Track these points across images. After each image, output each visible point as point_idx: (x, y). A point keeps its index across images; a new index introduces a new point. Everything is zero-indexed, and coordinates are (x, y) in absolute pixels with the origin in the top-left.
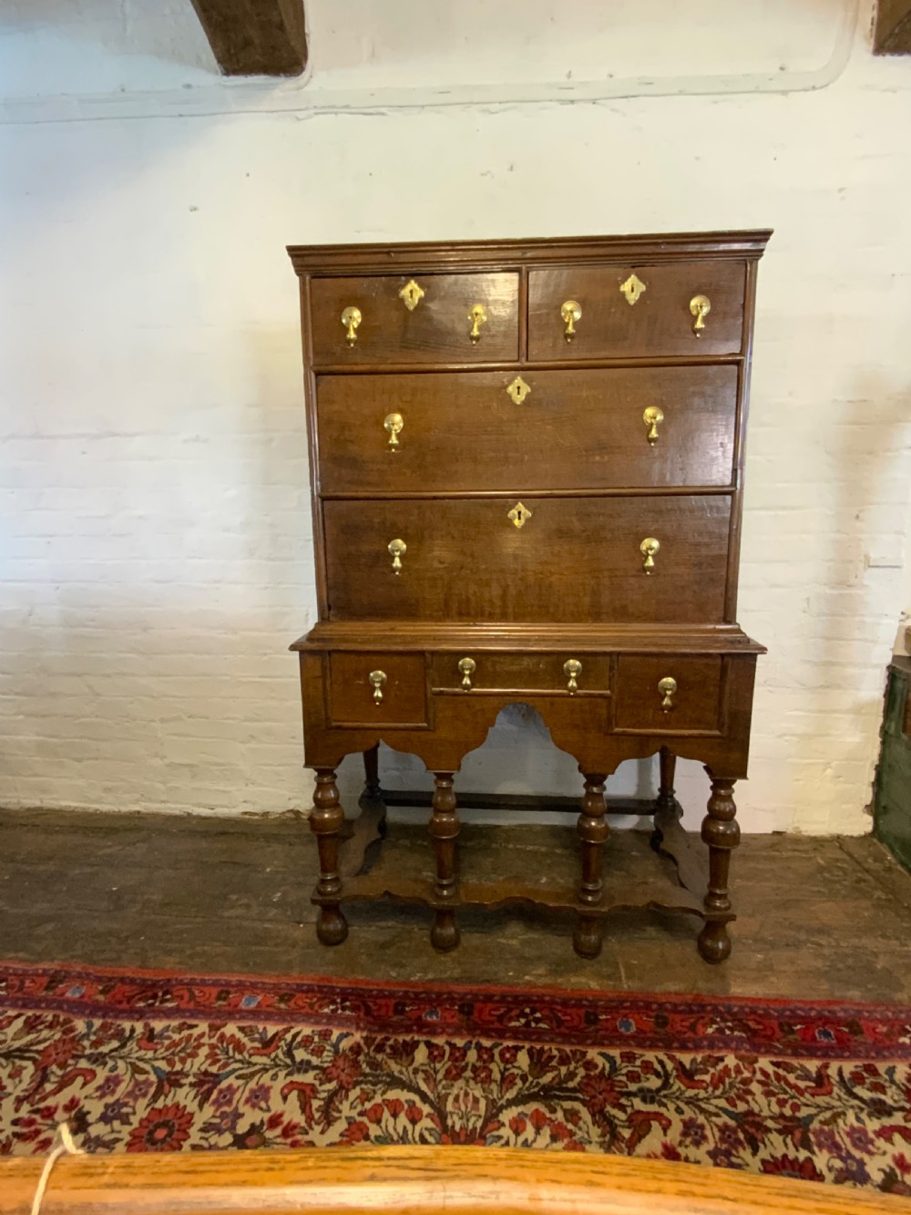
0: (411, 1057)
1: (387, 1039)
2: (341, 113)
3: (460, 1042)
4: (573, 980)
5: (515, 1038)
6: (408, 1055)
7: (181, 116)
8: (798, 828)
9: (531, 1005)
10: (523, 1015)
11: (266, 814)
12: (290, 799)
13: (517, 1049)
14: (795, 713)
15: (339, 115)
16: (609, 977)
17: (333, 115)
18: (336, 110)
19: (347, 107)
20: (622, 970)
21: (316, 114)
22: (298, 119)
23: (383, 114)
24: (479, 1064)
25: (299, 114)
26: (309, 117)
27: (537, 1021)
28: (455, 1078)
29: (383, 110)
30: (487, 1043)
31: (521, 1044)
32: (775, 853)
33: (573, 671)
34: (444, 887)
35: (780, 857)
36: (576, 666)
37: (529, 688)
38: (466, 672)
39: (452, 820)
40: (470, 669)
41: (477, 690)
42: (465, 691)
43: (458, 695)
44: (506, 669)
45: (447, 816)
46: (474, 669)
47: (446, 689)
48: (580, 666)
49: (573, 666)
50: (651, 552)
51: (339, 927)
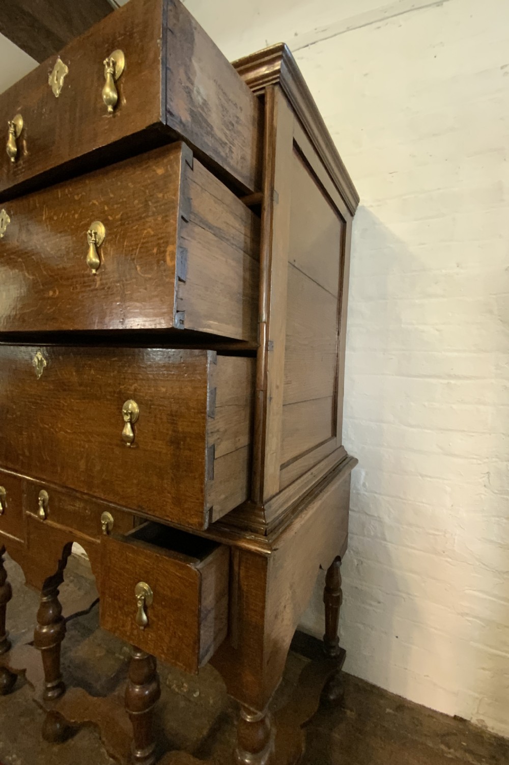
8: (483, 721)
32: (443, 747)
33: (104, 524)
34: (48, 689)
35: (445, 755)
36: (109, 519)
37: (80, 531)
38: (40, 503)
39: (52, 631)
40: (44, 501)
41: (49, 522)
42: (42, 521)
43: (39, 522)
44: (66, 507)
45: (47, 628)
46: (47, 502)
47: (32, 514)
48: (112, 519)
49: (106, 518)
50: (127, 418)
51: (5, 681)
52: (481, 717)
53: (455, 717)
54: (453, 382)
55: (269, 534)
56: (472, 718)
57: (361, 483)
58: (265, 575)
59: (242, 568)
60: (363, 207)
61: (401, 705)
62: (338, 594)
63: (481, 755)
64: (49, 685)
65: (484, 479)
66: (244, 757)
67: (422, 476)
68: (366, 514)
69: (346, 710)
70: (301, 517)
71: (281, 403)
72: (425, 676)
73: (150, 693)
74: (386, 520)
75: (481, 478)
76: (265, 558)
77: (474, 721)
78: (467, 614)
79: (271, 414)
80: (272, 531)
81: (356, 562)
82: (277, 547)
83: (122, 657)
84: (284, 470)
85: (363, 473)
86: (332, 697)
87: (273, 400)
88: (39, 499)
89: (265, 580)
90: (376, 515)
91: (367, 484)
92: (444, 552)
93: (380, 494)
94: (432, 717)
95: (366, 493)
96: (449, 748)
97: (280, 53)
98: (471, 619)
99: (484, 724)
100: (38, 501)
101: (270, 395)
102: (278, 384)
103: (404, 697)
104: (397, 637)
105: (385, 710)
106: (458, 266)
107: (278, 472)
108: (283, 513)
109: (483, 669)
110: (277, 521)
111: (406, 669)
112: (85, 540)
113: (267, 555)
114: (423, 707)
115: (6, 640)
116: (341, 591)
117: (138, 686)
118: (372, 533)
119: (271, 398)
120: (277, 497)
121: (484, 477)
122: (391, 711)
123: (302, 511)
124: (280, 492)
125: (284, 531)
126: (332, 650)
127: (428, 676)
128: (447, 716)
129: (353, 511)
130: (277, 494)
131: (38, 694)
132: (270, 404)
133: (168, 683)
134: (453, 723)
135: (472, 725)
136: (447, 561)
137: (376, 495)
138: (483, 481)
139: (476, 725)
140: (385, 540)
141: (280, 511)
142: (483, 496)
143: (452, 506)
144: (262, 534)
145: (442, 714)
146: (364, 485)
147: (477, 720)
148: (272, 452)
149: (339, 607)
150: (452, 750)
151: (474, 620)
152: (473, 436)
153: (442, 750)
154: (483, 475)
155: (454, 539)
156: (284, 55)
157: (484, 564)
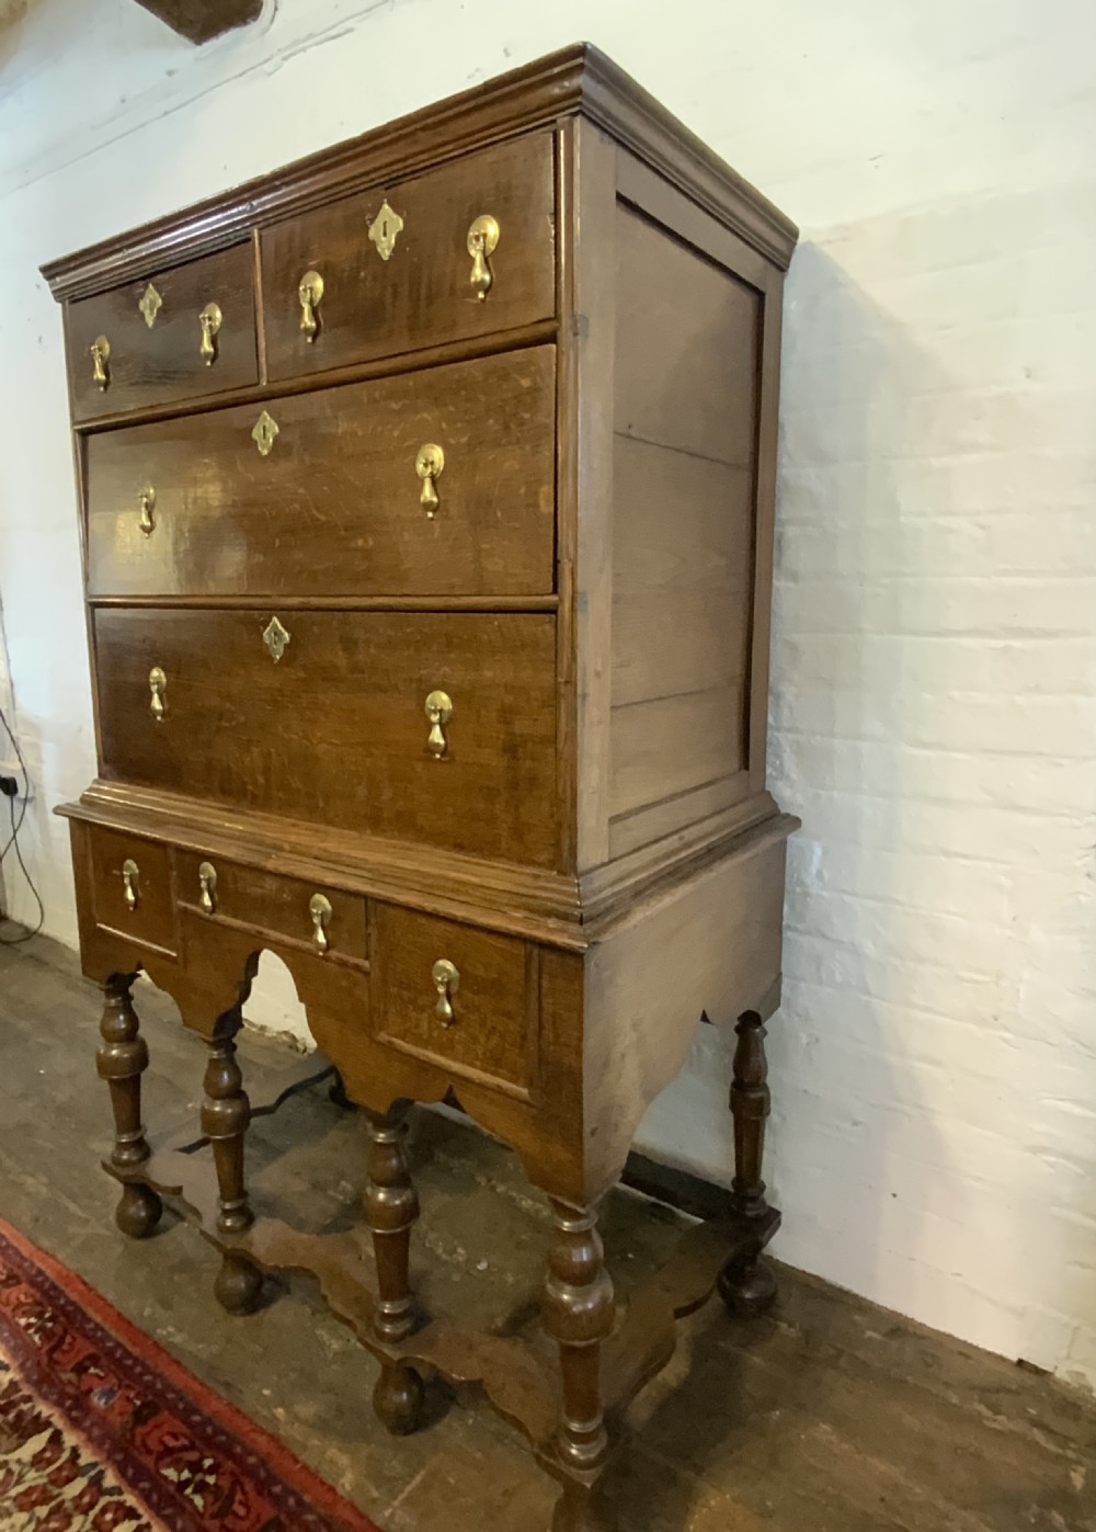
0: (21, 1441)
1: (28, 1399)
2: (310, 46)
3: (86, 1457)
4: (332, 1452)
5: (145, 1497)
6: (21, 1437)
7: (166, 113)
8: (1082, 1375)
9: (221, 1458)
10: (195, 1467)
11: (263, 1028)
12: (286, 1016)
13: (131, 1514)
14: (1065, 1106)
15: (309, 51)
16: (380, 1480)
17: (302, 53)
18: (301, 46)
19: (311, 36)
20: (418, 1479)
21: (285, 59)
22: (270, 74)
23: (350, 30)
24: (68, 1505)
25: (267, 67)
26: (278, 68)
27: (201, 1488)
28: (21, 1509)
29: (348, 24)
30: (110, 1480)
31: (141, 1510)
32: (982, 1408)
33: (317, 914)
34: (226, 1213)
35: (985, 1422)
36: (324, 906)
37: (274, 929)
38: (204, 884)
39: (229, 1111)
40: (209, 881)
41: (220, 917)
42: (207, 915)
43: (201, 918)
44: (248, 891)
45: (221, 1105)
46: (214, 882)
47: (189, 906)
48: (329, 907)
49: (318, 904)
50: (435, 718)
51: (143, 1214)
52: (1078, 1368)
53: (1020, 1362)
54: (1016, 643)
55: (586, 922)
56: (1056, 1368)
57: (814, 870)
58: (582, 986)
59: (544, 976)
60: (810, 243)
61: (899, 1328)
62: (760, 1094)
63: (1065, 1437)
64: (228, 1206)
65: (1086, 859)
66: (561, 1290)
67: (946, 853)
68: (824, 936)
69: (778, 1323)
70: (648, 905)
71: (607, 705)
72: (953, 1274)
73: (403, 1205)
74: (869, 948)
75: (1080, 858)
76: (577, 955)
77: (1061, 1374)
78: (1044, 1150)
79: (587, 723)
80: (592, 919)
81: (804, 1040)
82: (600, 940)
83: (341, 1198)
84: (618, 826)
85: (818, 851)
86: (748, 1295)
87: (590, 699)
88: (202, 877)
89: (582, 993)
90: (845, 940)
91: (826, 874)
92: (996, 1020)
93: (854, 894)
94: (967, 1357)
95: (824, 893)
96: (997, 1413)
97: (580, 60)
98: (1052, 1159)
99: (1083, 1382)
100: (199, 881)
101: (583, 689)
102: (599, 668)
103: (910, 1316)
104: (894, 1195)
105: (863, 1332)
106: (1028, 376)
107: (605, 828)
108: (613, 895)
109: (1083, 1265)
110: (602, 907)
111: (912, 1259)
112: (286, 946)
113: (581, 951)
114: (950, 1336)
115: (141, 1138)
116: (765, 1088)
117: (383, 1189)
118: (838, 978)
119: (585, 696)
120: (603, 869)
121: (1087, 855)
122: (876, 1336)
123: (651, 896)
124: (611, 861)
125: (617, 920)
126: (749, 1205)
127: (959, 1275)
128: (1002, 1359)
129: (796, 930)
130: (604, 865)
131: (209, 1225)
132: (584, 705)
133: (428, 1245)
134: (1013, 1374)
135: (1056, 1382)
136: (1006, 1041)
137: (846, 898)
138: (1085, 865)
139: (1068, 1384)
140: (867, 992)
141: (608, 892)
142: (1082, 898)
143: (1014, 919)
144: (575, 922)
145: (989, 1354)
146: (819, 874)
147: (1070, 1372)
148: (591, 791)
149: (764, 1120)
150: (1000, 1417)
151: (1062, 1161)
152: (1061, 765)
153: (979, 1413)
154: (1084, 852)
155: (1018, 991)
156: (587, 62)
157: (1082, 1044)
